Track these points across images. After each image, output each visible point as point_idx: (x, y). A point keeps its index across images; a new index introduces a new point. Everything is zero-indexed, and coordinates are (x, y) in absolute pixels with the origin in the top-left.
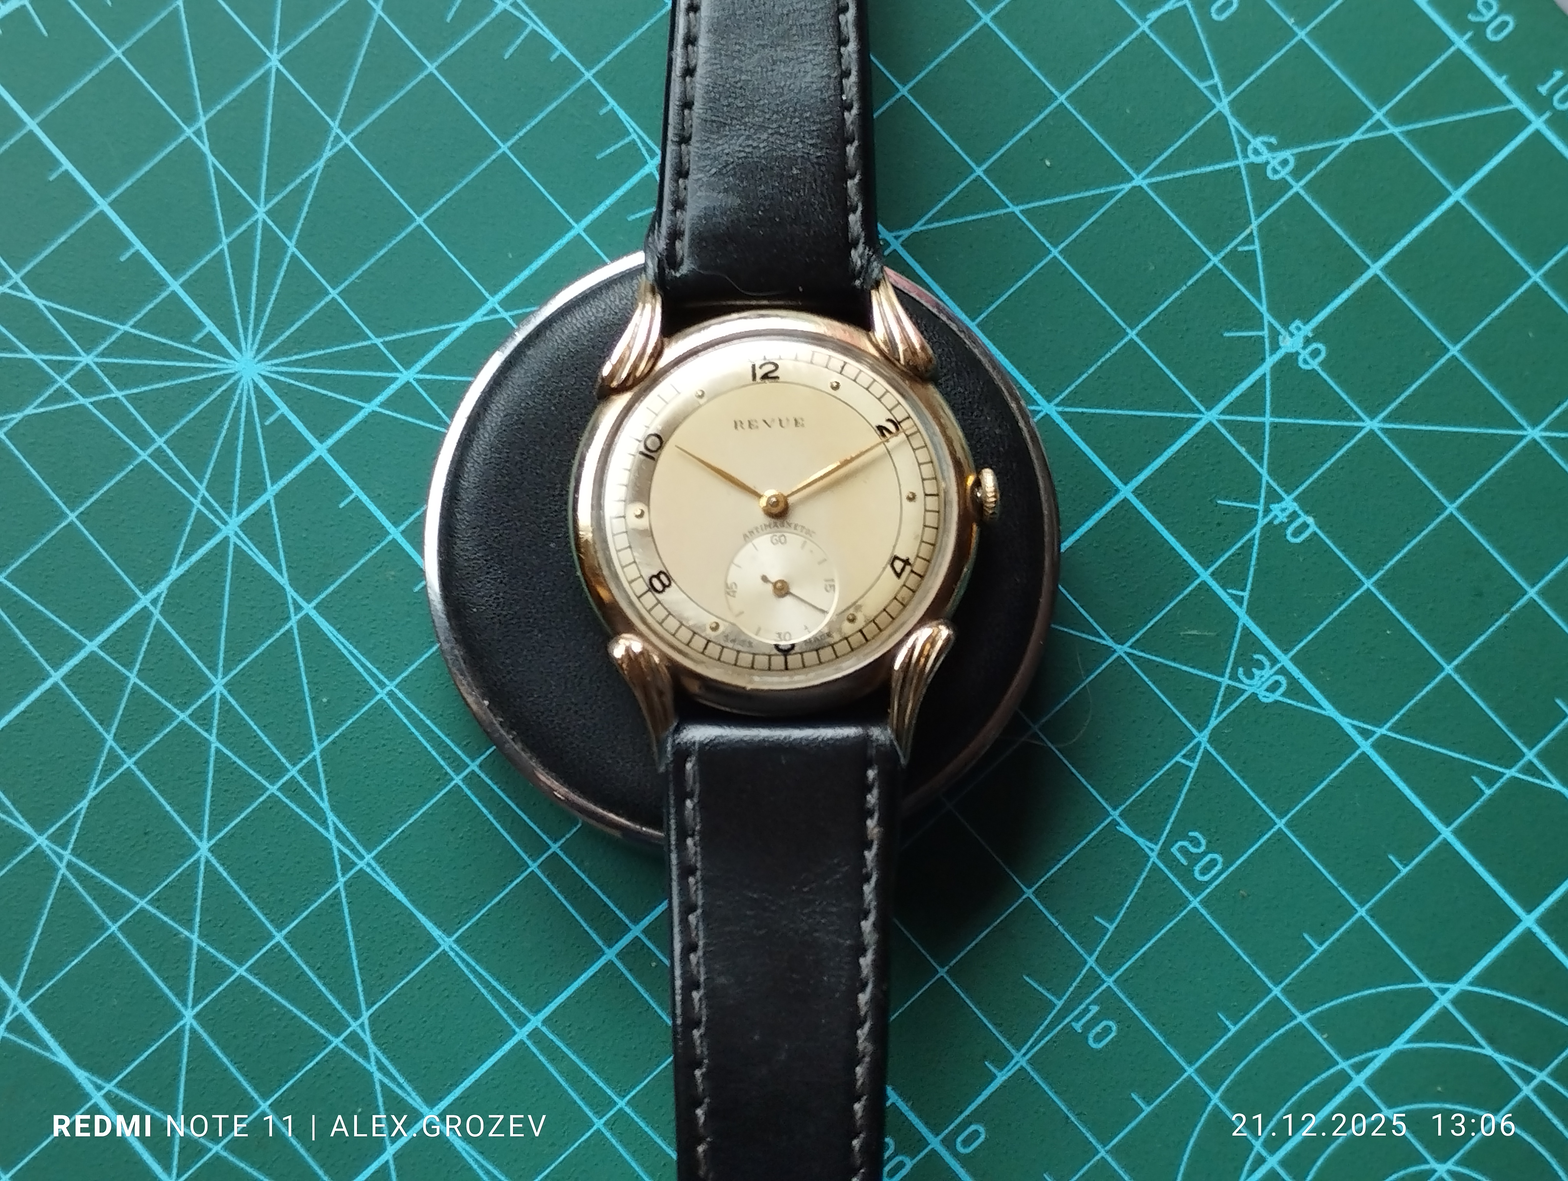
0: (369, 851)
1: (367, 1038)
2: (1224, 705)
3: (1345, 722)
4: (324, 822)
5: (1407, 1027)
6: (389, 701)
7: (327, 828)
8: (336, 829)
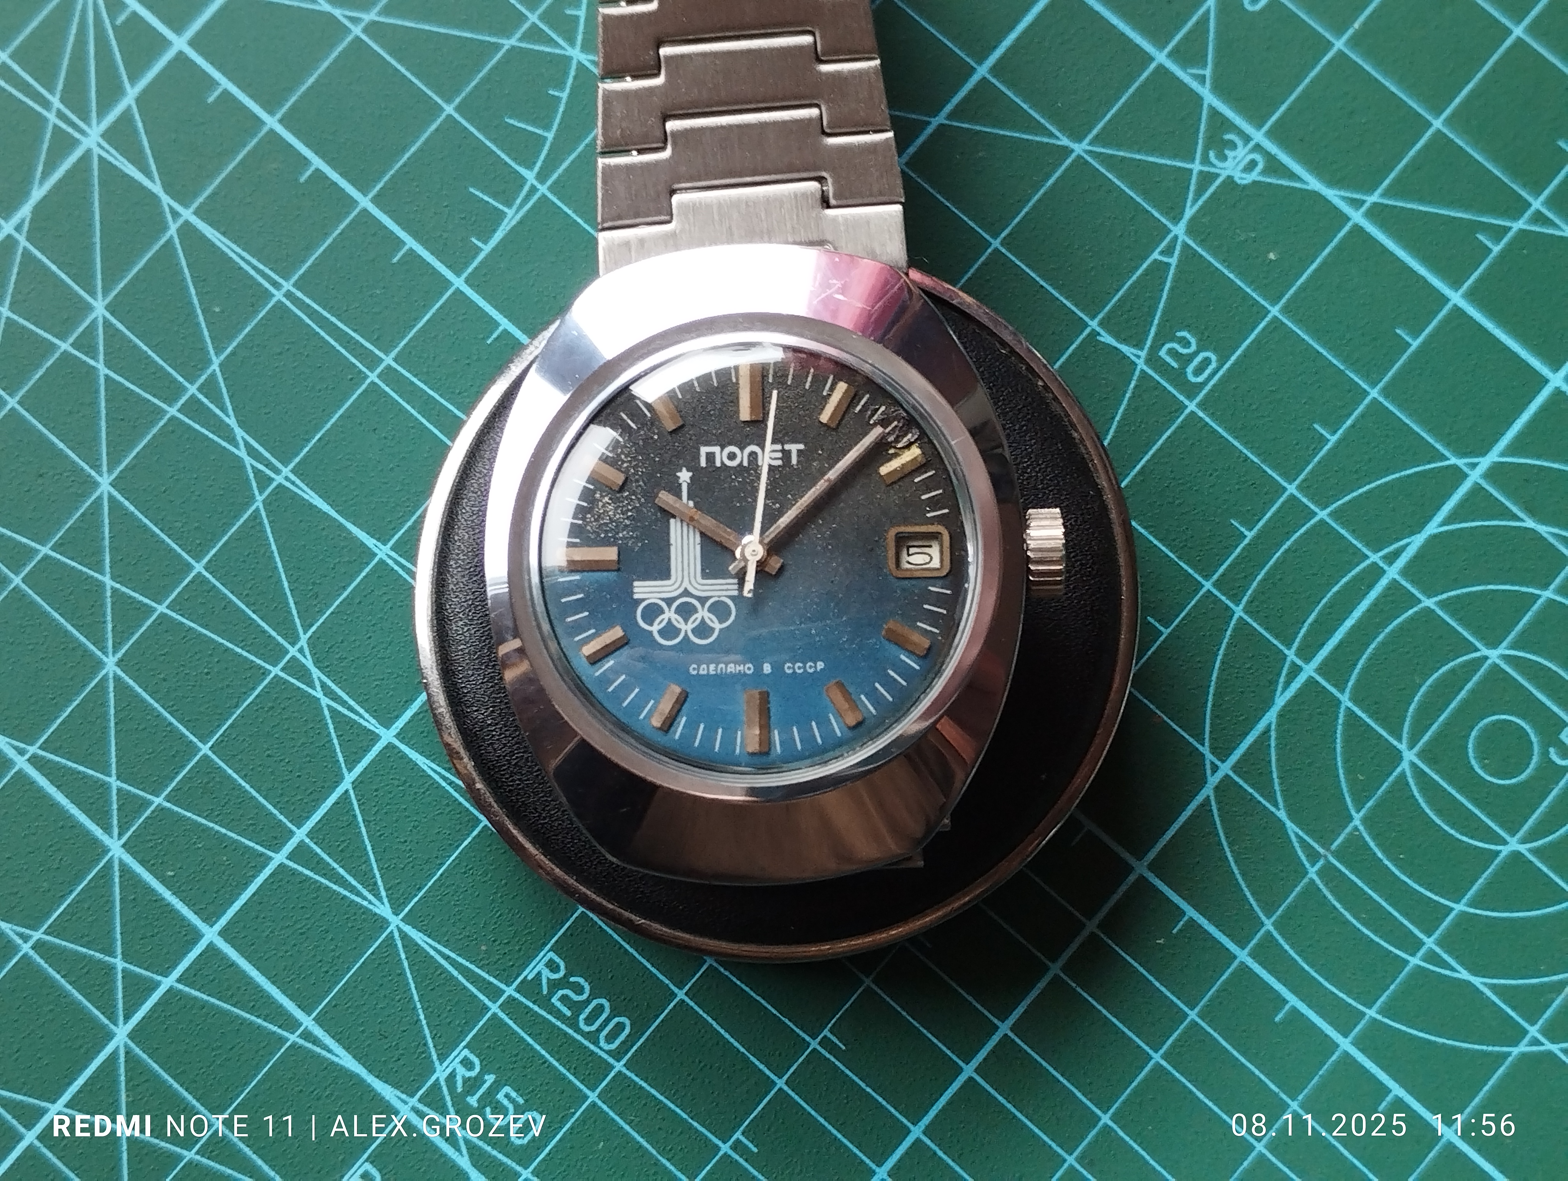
0: (285, 463)
1: (309, 663)
2: (1199, 193)
3: (1332, 195)
4: (232, 440)
5: (1438, 508)
6: (288, 303)
7: (237, 446)
8: (247, 444)
